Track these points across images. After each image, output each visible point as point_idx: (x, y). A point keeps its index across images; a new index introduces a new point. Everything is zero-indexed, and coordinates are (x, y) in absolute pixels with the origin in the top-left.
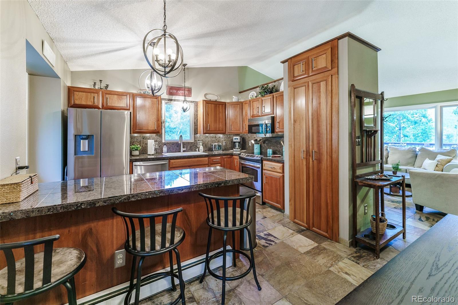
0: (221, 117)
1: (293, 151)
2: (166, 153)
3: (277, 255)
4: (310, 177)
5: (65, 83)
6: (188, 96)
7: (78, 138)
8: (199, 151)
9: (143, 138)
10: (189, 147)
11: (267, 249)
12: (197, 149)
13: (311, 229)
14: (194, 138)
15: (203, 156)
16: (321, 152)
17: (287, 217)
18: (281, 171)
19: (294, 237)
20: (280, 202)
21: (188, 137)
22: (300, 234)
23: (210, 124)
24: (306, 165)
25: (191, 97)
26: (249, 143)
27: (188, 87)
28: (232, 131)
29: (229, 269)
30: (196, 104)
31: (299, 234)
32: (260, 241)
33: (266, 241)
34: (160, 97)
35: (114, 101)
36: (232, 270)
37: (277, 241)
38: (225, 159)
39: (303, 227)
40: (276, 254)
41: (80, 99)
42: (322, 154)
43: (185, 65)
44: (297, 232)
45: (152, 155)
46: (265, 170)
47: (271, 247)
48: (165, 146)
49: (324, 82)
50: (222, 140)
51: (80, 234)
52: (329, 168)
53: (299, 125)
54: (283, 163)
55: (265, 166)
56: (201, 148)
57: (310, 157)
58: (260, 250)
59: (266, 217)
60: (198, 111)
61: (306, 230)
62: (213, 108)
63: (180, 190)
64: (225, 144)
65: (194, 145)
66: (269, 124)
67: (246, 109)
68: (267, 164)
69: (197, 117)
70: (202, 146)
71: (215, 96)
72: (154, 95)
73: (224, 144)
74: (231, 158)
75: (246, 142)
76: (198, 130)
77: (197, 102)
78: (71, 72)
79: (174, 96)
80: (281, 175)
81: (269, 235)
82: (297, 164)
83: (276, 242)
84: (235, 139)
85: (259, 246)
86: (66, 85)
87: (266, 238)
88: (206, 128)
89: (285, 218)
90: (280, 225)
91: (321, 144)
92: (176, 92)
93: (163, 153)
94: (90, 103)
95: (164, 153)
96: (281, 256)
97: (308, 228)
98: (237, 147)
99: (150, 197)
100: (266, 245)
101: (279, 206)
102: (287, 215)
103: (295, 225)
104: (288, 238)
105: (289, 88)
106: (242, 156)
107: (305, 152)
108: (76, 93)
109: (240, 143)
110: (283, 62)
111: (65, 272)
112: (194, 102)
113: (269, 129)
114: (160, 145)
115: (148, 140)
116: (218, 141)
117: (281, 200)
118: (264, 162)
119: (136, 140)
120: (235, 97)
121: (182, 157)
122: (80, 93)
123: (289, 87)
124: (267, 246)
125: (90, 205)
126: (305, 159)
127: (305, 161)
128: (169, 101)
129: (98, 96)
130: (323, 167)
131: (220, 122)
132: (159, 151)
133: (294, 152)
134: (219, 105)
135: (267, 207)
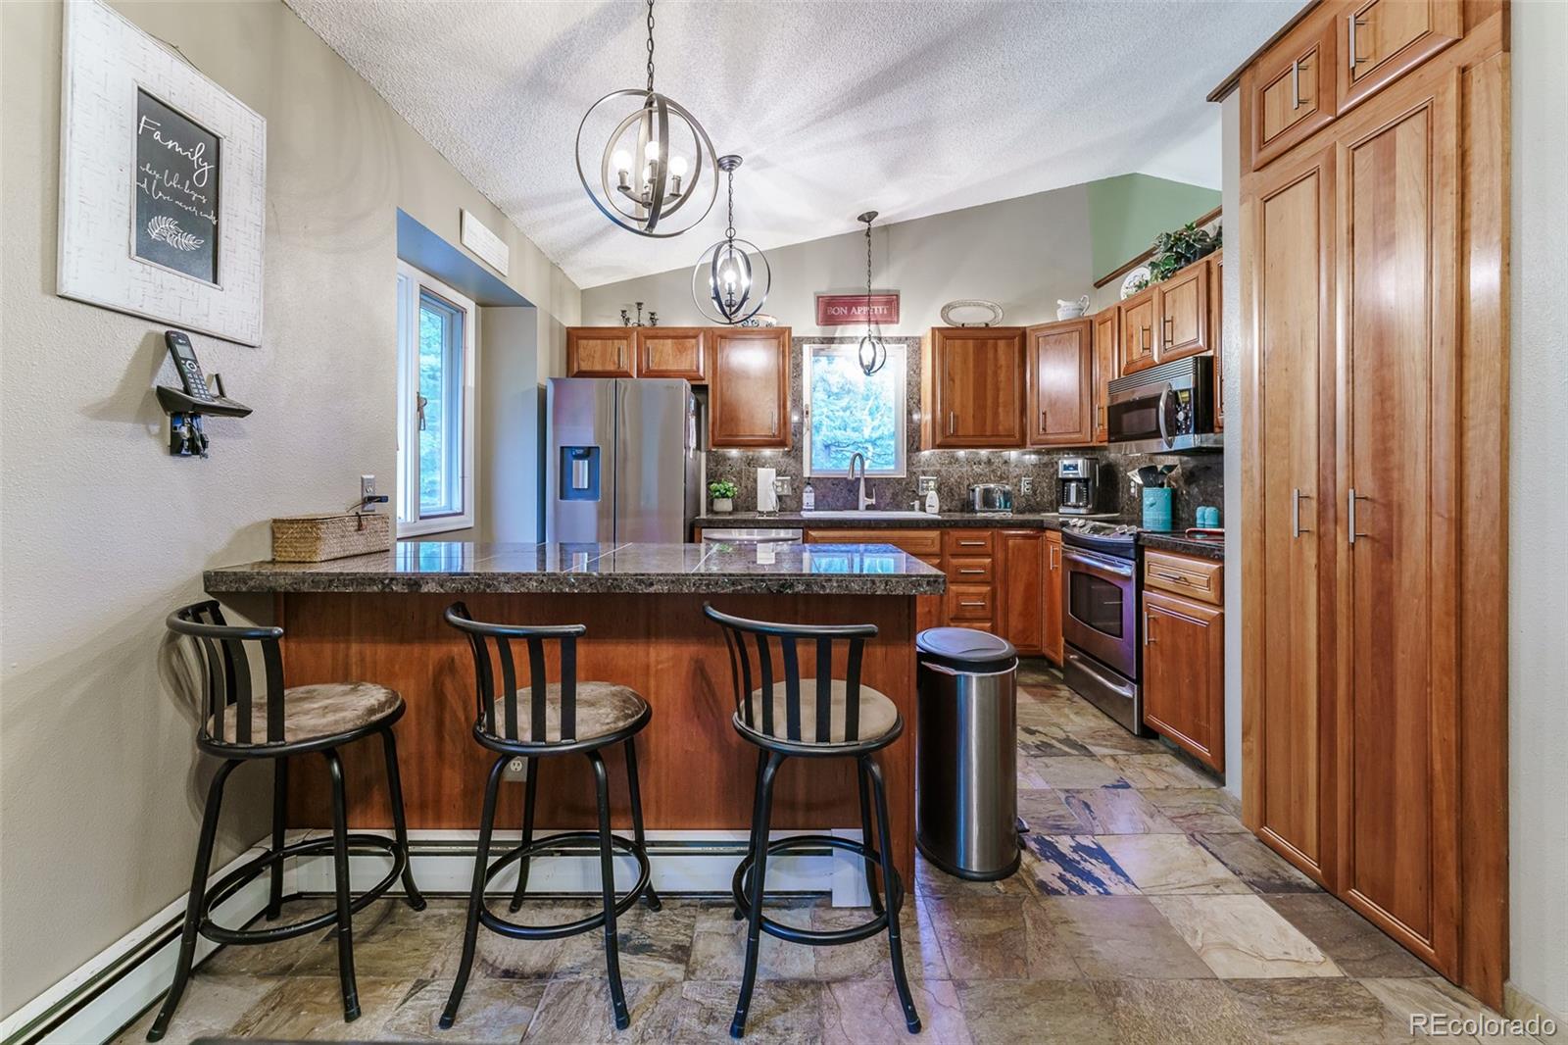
0: (1002, 385)
1: (1257, 501)
2: (811, 510)
3: (1082, 939)
4: (1339, 626)
5: (557, 318)
6: (886, 322)
7: (568, 454)
8: (923, 509)
9: (749, 464)
10: (889, 494)
11: (1050, 902)
12: (917, 503)
13: (1339, 894)
14: (908, 465)
15: (921, 525)
16: (1395, 498)
17: (1232, 809)
18: (1210, 594)
19: (1221, 899)
20: (1208, 732)
21: (886, 462)
22: (1262, 898)
23: (958, 413)
24: (1318, 566)
25: (898, 322)
26: (1130, 487)
27: (888, 291)
28: (1049, 437)
29: (851, 915)
30: (914, 345)
31: (1258, 893)
32: (1036, 865)
33: (1065, 870)
34: (787, 334)
35: (665, 355)
36: (859, 920)
37: (1116, 887)
38: (1011, 542)
39: (1297, 873)
40: (1079, 934)
41: (592, 356)
42: (1400, 506)
43: (869, 217)
44: (1250, 884)
45: (767, 512)
46: (1152, 588)
47: (1070, 902)
48: (809, 488)
49: (1418, 123)
50: (1015, 474)
51: (431, 667)
52: (1439, 587)
53: (1284, 372)
54: (1221, 559)
55: (1149, 572)
56: (933, 499)
57: (1338, 529)
58: (1017, 896)
59: (1127, 786)
60: (923, 371)
61: (1313, 891)
62: (971, 350)
63: (643, 582)
64: (1028, 486)
65: (906, 489)
66: (1186, 395)
67: (1102, 345)
68: (1162, 565)
69: (919, 390)
70: (934, 492)
71: (981, 309)
72: (730, 319)
73: (1025, 488)
74: (1036, 538)
75: (1120, 480)
76: (920, 436)
77: (920, 338)
78: (583, 291)
79: (840, 327)
80: (1215, 612)
81: (1100, 854)
82: (1275, 565)
83: (1111, 890)
84: (1066, 468)
85: (1020, 881)
86: (560, 324)
87: (1074, 860)
88: (944, 426)
89: (1222, 810)
90: (1180, 831)
91: (1395, 459)
92: (846, 312)
93: (802, 509)
94: (611, 367)
95: (805, 510)
96: (1096, 947)
97: (1325, 883)
98: (1073, 500)
99: (554, 591)
100: (1058, 885)
101: (1204, 751)
102: (1234, 797)
103: (1258, 853)
104: (1182, 892)
105: (1245, 205)
106: (1076, 532)
107: (1314, 503)
108: (583, 342)
109: (1087, 486)
110: (1219, 95)
111: (320, 728)
112: (907, 338)
113: (1187, 414)
114: (795, 486)
115: (759, 469)
116: (1001, 478)
117: (1213, 729)
118: (1149, 555)
119: (728, 468)
120: (1068, 304)
121: (845, 523)
122: (591, 342)
123: (1242, 201)
124: (1057, 892)
125: (409, 585)
126: (1315, 538)
127: (1314, 546)
128: (823, 343)
129: (629, 346)
130: (1406, 582)
131: (1001, 405)
132: (794, 505)
133: (1264, 507)
134: (997, 339)
135: (1162, 748)
